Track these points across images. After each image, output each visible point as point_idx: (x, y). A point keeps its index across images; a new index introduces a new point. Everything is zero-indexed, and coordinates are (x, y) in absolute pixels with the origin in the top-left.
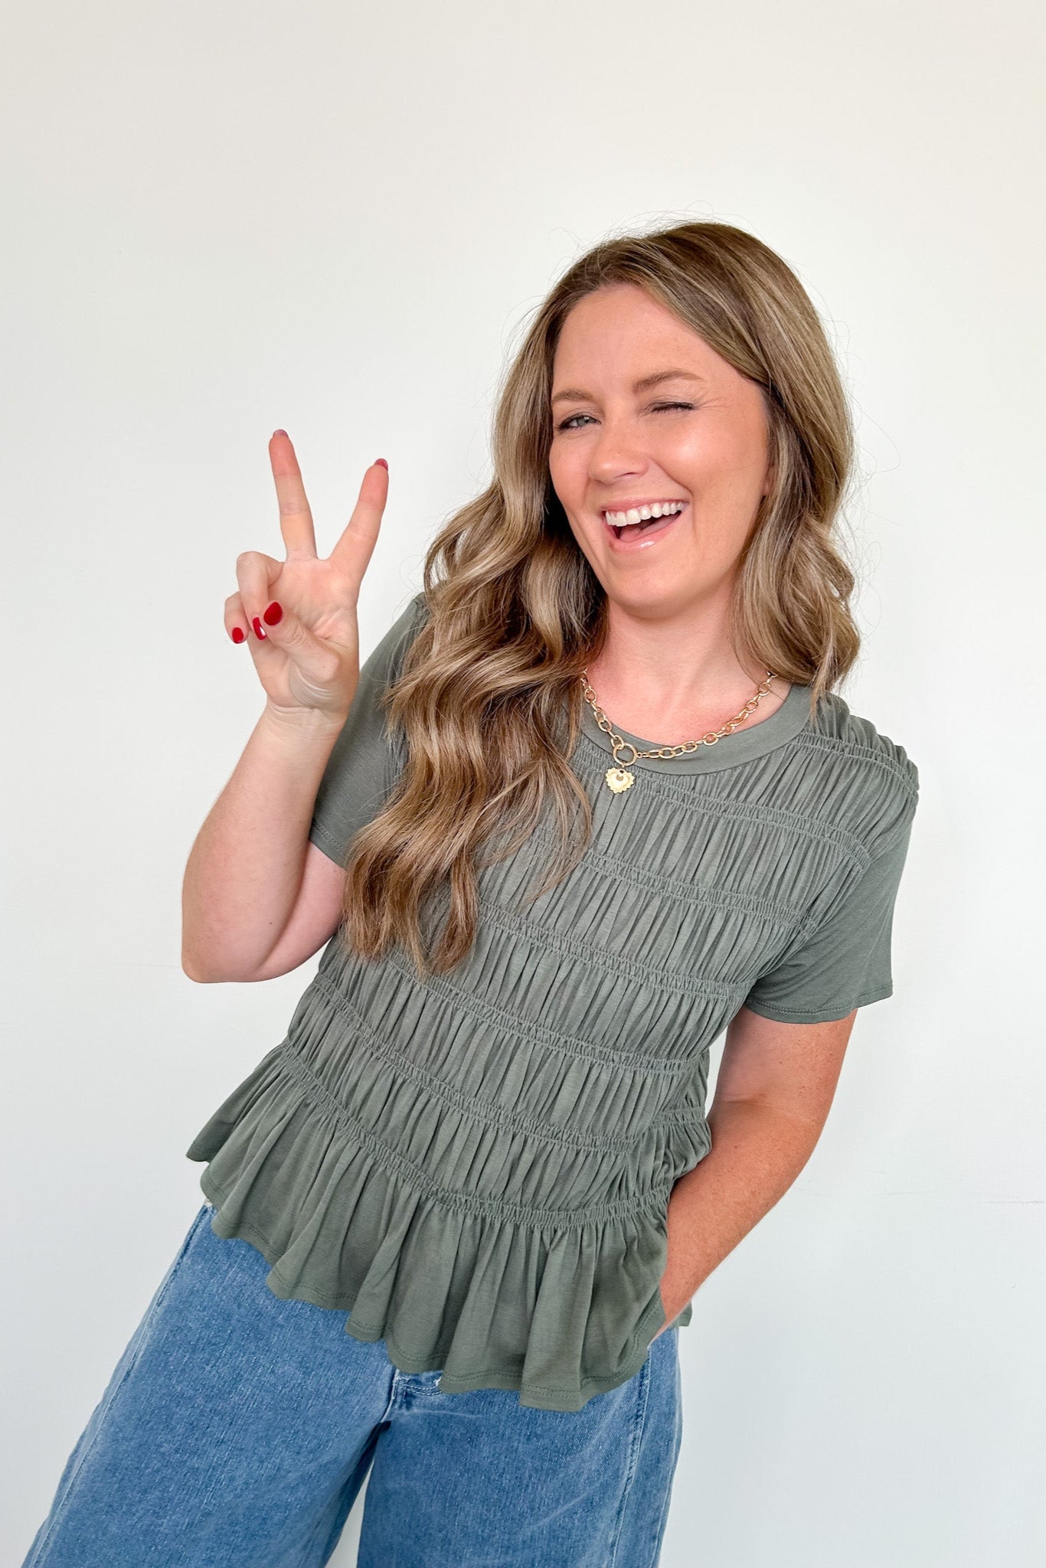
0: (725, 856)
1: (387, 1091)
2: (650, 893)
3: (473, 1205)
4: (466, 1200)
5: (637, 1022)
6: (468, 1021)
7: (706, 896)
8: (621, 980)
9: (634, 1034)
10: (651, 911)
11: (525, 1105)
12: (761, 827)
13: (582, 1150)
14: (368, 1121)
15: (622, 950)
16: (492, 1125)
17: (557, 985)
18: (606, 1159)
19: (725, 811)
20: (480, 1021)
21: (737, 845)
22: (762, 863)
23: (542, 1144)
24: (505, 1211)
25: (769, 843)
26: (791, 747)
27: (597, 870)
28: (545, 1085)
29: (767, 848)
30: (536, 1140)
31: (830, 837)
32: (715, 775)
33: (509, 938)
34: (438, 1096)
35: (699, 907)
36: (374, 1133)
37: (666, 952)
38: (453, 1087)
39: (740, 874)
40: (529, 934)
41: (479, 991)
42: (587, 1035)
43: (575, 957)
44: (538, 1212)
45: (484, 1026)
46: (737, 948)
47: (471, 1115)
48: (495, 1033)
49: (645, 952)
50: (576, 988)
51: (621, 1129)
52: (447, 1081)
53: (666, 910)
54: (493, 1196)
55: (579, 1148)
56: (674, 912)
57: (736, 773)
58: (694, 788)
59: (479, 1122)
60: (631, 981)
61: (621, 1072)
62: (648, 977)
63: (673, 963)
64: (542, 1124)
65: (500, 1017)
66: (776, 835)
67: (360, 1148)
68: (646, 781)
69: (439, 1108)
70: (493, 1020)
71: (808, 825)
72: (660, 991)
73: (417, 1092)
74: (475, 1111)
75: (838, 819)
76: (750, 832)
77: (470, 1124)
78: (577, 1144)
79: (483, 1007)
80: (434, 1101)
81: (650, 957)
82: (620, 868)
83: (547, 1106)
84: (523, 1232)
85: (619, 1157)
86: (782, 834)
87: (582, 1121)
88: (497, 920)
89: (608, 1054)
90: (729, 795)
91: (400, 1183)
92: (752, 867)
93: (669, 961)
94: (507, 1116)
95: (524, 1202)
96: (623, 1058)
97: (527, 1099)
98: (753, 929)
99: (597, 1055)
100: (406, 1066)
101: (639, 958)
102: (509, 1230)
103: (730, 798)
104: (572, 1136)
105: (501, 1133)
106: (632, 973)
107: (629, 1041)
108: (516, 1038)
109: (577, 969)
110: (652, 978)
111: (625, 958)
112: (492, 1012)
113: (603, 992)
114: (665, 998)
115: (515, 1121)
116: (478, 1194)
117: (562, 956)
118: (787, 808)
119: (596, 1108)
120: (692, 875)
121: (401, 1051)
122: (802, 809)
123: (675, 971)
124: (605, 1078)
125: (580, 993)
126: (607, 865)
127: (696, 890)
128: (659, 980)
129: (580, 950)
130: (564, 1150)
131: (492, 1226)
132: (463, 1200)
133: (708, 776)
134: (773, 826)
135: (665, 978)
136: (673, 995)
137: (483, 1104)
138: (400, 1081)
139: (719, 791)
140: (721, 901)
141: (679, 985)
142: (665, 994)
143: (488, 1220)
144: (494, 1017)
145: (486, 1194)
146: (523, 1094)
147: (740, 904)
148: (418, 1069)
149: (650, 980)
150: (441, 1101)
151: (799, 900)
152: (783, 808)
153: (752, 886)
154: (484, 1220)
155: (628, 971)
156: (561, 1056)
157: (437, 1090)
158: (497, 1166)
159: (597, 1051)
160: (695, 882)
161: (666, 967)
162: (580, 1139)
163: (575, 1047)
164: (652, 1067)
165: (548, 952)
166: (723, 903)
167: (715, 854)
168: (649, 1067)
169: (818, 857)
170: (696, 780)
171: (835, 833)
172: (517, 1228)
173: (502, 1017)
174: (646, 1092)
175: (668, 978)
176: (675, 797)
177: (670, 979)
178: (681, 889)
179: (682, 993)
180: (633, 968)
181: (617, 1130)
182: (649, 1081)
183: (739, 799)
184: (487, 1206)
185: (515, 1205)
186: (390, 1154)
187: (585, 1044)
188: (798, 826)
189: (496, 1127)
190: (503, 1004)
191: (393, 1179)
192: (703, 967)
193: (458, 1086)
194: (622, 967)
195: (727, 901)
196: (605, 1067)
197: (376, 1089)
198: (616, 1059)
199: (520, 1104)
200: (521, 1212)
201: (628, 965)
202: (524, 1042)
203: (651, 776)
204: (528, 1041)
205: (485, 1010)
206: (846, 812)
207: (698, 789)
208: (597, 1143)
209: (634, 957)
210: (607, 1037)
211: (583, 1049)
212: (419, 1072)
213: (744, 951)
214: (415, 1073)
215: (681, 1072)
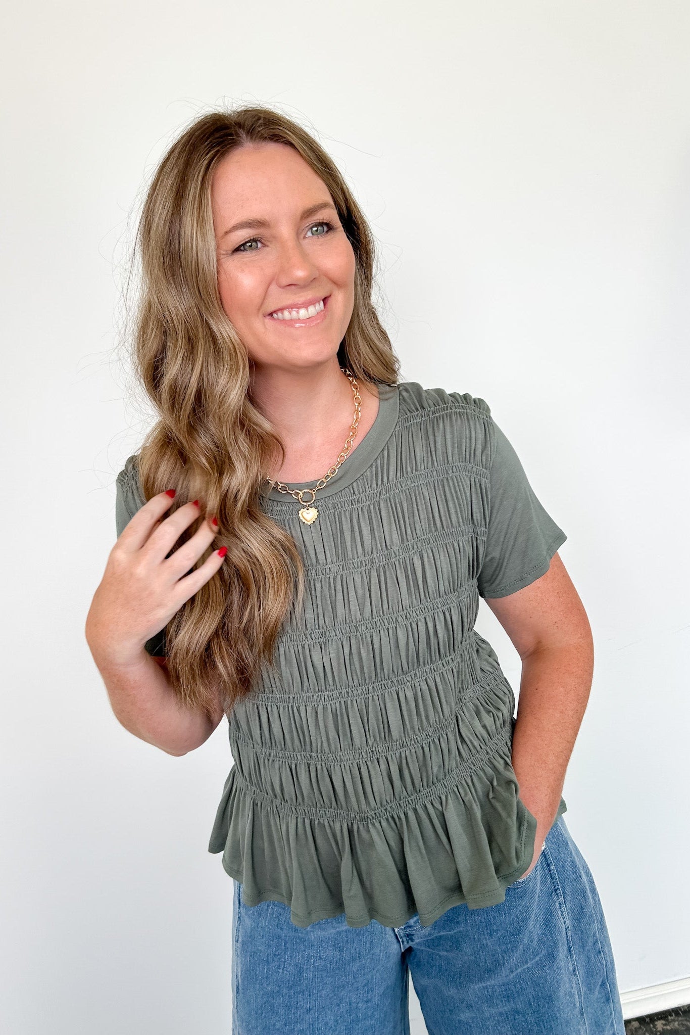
0: (397, 521)
1: (290, 776)
2: (367, 570)
3: (381, 813)
4: (375, 814)
5: (407, 650)
6: (309, 709)
7: (401, 551)
8: (382, 632)
9: (410, 658)
10: (375, 580)
11: (372, 737)
12: (407, 491)
13: (424, 744)
14: (292, 799)
15: (372, 615)
16: (361, 762)
17: (347, 658)
18: (441, 739)
19: (380, 495)
20: (316, 706)
21: (399, 510)
22: (421, 512)
23: (398, 755)
24: (402, 805)
25: (418, 497)
26: (397, 433)
27: (328, 576)
28: (377, 720)
29: (419, 501)
30: (392, 755)
31: (453, 472)
32: (362, 477)
33: (303, 647)
34: (320, 763)
35: (401, 561)
36: (300, 804)
37: (398, 599)
38: (325, 753)
39: (413, 526)
40: (314, 638)
41: (305, 688)
42: (382, 676)
43: (348, 635)
44: (422, 793)
45: (320, 707)
46: (439, 570)
47: (345, 763)
48: (329, 707)
49: (385, 606)
50: (360, 654)
52: (319, 751)
53: (382, 574)
54: (389, 802)
55: (421, 744)
56: (388, 573)
57: (374, 469)
58: (354, 493)
59: (352, 764)
60: (388, 629)
61: (417, 685)
62: (397, 620)
63: (406, 602)
64: (391, 744)
65: (326, 697)
66: (419, 490)
67: (297, 818)
68: (324, 506)
69: (325, 769)
70: (323, 701)
71: (435, 473)
72: (409, 624)
73: (307, 767)
74: (346, 759)
75: (450, 459)
76: (402, 499)
77: (347, 768)
78: (418, 743)
79: (313, 696)
80: (319, 767)
81: (390, 607)
82: (341, 567)
83: (387, 731)
84: (421, 811)
85: (448, 734)
86: (423, 488)
87: (413, 728)
88: (291, 641)
89: (402, 679)
90: (377, 485)
91: (332, 823)
92: (417, 518)
93: (403, 603)
94: (366, 751)
95: (410, 793)
96: (413, 676)
97: (371, 735)
98: (442, 554)
99: (396, 684)
100: (292, 756)
101: (385, 613)
102: (411, 814)
103: (379, 485)
104: (413, 740)
105: (369, 763)
106: (386, 624)
107: (410, 664)
108: (343, 703)
109: (353, 641)
110: (400, 619)
111: (377, 618)
112: (319, 696)
113: (376, 646)
114: (414, 626)
115: (372, 751)
116: (379, 805)
117: (340, 639)
118: (416, 470)
119: (416, 715)
120: (384, 544)
121: (284, 749)
122: (426, 466)
123: (411, 606)
124: (410, 694)
125: (364, 655)
126: (332, 570)
127: (392, 552)
128: (404, 618)
129: (348, 629)
130: (413, 751)
131: (400, 818)
132: (373, 815)
133: (358, 481)
134: (414, 486)
135: (408, 614)
136: (419, 621)
137: (348, 752)
138: (293, 767)
139: (369, 485)
140: (411, 549)
141: (418, 613)
142: (413, 623)
143: (395, 816)
144: (323, 698)
145: (384, 803)
146: (367, 733)
147: (424, 544)
148: (299, 754)
149: (399, 621)
150: (323, 765)
152: (414, 472)
153: (424, 529)
154: (393, 817)
155: (383, 625)
156: (376, 698)
157: (317, 759)
158: (380, 784)
159: (395, 682)
160: (389, 547)
161: (404, 608)
162: (419, 739)
163: (380, 687)
164: (434, 670)
165: (330, 641)
166: (413, 549)
167: (390, 524)
168: (433, 671)
169: (452, 488)
170: (353, 487)
171: (454, 468)
172: (415, 810)
173: (328, 696)
174: (440, 688)
175: (409, 613)
176: (346, 505)
177: (411, 613)
178: (383, 557)
179: (423, 617)
180: (385, 620)
181: (437, 720)
182: (438, 680)
183: (384, 482)
184: (389, 809)
185: (406, 798)
186: (316, 811)
187: (385, 682)
188: (430, 477)
189: (364, 761)
190: (323, 688)
191: (326, 824)
192: (427, 594)
193: (327, 750)
194: (378, 624)
195: (415, 547)
196: (405, 688)
197: (284, 780)
198: (409, 679)
199: (369, 740)
200: (412, 800)
201: (381, 620)
202: (349, 702)
203: (325, 502)
204: (351, 700)
205: (315, 698)
206: (453, 451)
207: (356, 492)
208: (430, 734)
209: (381, 614)
210: (395, 670)
211: (386, 686)
212: (301, 755)
213: (445, 570)
214: (299, 757)
215: (455, 662)
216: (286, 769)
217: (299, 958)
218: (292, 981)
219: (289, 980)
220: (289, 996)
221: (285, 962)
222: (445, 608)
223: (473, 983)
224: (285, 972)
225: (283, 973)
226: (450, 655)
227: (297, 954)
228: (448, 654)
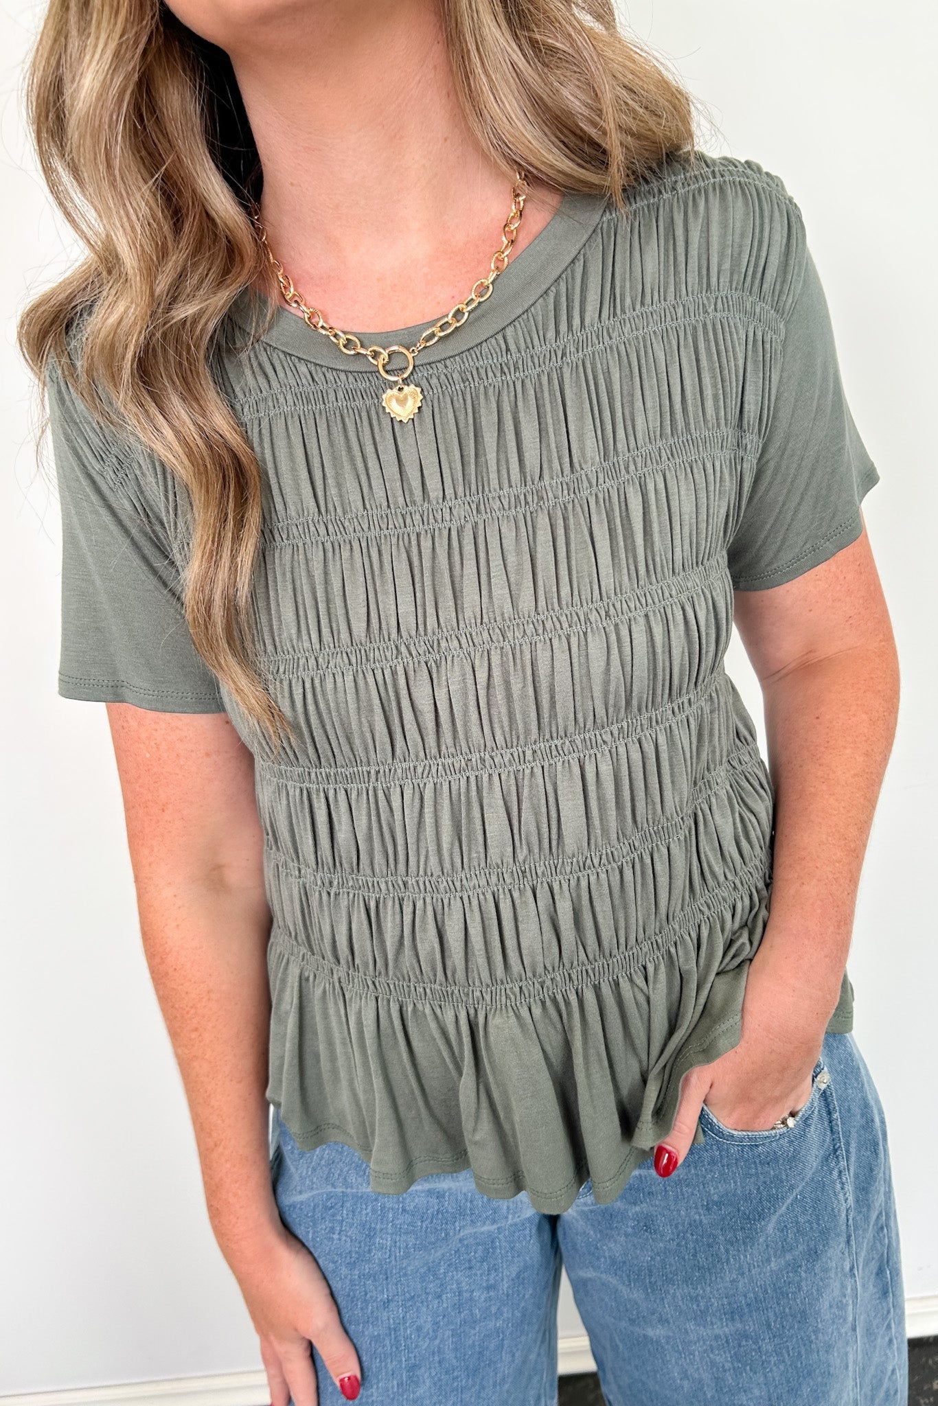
0: (596, 412)
1: (365, 923)
2: (528, 514)
3: (531, 989)
4: (521, 988)
5: (607, 682)
6: (408, 793)
7: (601, 476)
8: (555, 642)
9: (611, 697)
10: (544, 536)
11: (525, 847)
12: (622, 348)
13: (625, 864)
14: (366, 965)
15: (536, 608)
16: (501, 891)
17: (482, 693)
18: (656, 856)
19: (564, 354)
20: (421, 786)
21: (603, 388)
22: (647, 393)
23: (573, 883)
24: (574, 977)
25: (643, 361)
26: (605, 226)
27: (447, 524)
28: (537, 814)
29: (644, 370)
30: (563, 882)
31: (716, 310)
32: (525, 316)
33: (394, 673)
34: (422, 896)
35: (601, 496)
36: (380, 973)
37: (590, 575)
38: (432, 875)
39: (629, 423)
40: (414, 653)
41: (398, 752)
42: (554, 729)
43: (487, 646)
44: (615, 960)
45: (430, 786)
46: (676, 519)
47: (471, 894)
48: (446, 787)
49: (565, 590)
50: (507, 683)
51: (654, 813)
52: (421, 873)
53: (561, 522)
54: (550, 969)
55: (620, 863)
56: (571, 521)
57: (551, 300)
58: (508, 350)
59: (484, 894)
60: (569, 635)
61: (622, 750)
62: (587, 620)
63: (608, 582)
64: (560, 861)
65: (440, 767)
66: (645, 347)
67: (377, 999)
68: (443, 377)
69: (429, 909)
70: (435, 776)
71: (680, 311)
72: (612, 628)
73: (397, 906)
74: (472, 885)
75: (714, 280)
76: (611, 362)
77: (475, 902)
78: (614, 860)
79: (415, 768)
80: (419, 904)
81: (576, 593)
82: (473, 507)
83: (554, 836)
84: (606, 991)
85: (672, 846)
86: (653, 340)
87: (605, 831)
88: (368, 660)
89: (593, 738)
90: (557, 332)
91: (438, 1011)
92: (639, 404)
93: (603, 584)
94: (512, 872)
95: (591, 957)
96: (616, 732)
97: (524, 842)
98: (682, 483)
99: (580, 747)
100: (370, 885)
101: (564, 603)
102: (589, 996)
103: (561, 336)
104: (604, 857)
105: (516, 894)
106: (565, 625)
107: (611, 710)
108: (472, 779)
109: (495, 659)
110: (593, 616)
111: (546, 613)
112: (427, 768)
113: (543, 670)
114: (624, 632)
115: (524, 872)
116: (529, 974)
117: (469, 655)
118: (642, 304)
119: (614, 808)
120: (567, 460)
121: (355, 871)
122: (662, 294)
123: (618, 590)
124: (606, 769)
125: (516, 688)
126: (455, 512)
127: (584, 477)
128: (603, 614)
129: (485, 635)
130: (603, 876)
131: (567, 1003)
132: (517, 990)
133: (516, 323)
134: (637, 338)
135: (611, 608)
136: (633, 622)
137: (477, 872)
138: (372, 905)
139: (541, 334)
140: (623, 471)
141: (632, 606)
142: (621, 626)
143: (559, 998)
144: (434, 770)
145: (540, 970)
146: (517, 837)
147: (649, 462)
148: (383, 880)
149: (593, 619)
150: (428, 900)
151: (717, 414)
152: (638, 306)
153: (651, 429)
154: (554, 1001)
155: (558, 626)
156: (538, 771)
157: (416, 888)
158: (533, 934)
159: (578, 742)
160: (577, 465)
161: (604, 594)
162: (616, 853)
163: (548, 751)
164: (657, 722)
165: (449, 659)
166: (628, 472)
167: (581, 418)
168: (654, 723)
169: (713, 343)
170: (504, 338)
171: (719, 301)
172: (597, 989)
173: (444, 766)
174: (664, 756)
175: (614, 605)
176: (490, 374)
177: (618, 605)
178: (565, 487)
179: (642, 614)
180: (563, 619)
181: (650, 816)
182: (662, 740)
183: (574, 328)
184: (548, 983)
185: (583, 964)
186: (409, 987)
187: (559, 743)
188: (669, 318)
189: (506, 890)
190: (434, 751)
191: (428, 1011)
192: (651, 567)
193: (437, 872)
194: (549, 625)
195: (632, 467)
196: (599, 756)
197: (354, 927)
198: (608, 738)
199: (518, 850)
200: (593, 970)
201: (555, 619)
202: (485, 778)
203: (446, 367)
204: (490, 775)
205: (420, 770)
206: (719, 265)
207: (513, 347)
208: (636, 845)
209: (556, 605)
210: (581, 720)
211: (559, 748)
212: (386, 883)
213: (686, 517)
214: (383, 886)
215: (694, 707)
216: (359, 907)
217: (367, 1214)
218: (357, 1252)
219: (350, 1252)
220: (351, 1280)
221: (343, 1221)
222: (683, 598)
223: (674, 1285)
224: (344, 1238)
225: (340, 1239)
226: (688, 692)
227: (364, 1207)
228: (684, 691)
